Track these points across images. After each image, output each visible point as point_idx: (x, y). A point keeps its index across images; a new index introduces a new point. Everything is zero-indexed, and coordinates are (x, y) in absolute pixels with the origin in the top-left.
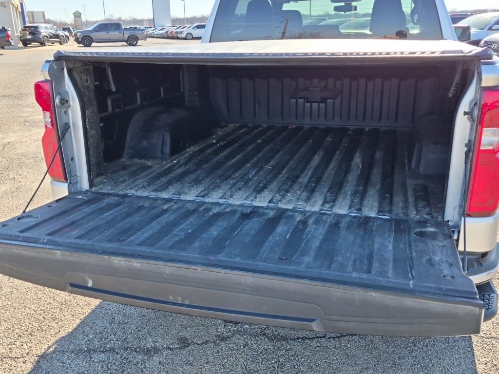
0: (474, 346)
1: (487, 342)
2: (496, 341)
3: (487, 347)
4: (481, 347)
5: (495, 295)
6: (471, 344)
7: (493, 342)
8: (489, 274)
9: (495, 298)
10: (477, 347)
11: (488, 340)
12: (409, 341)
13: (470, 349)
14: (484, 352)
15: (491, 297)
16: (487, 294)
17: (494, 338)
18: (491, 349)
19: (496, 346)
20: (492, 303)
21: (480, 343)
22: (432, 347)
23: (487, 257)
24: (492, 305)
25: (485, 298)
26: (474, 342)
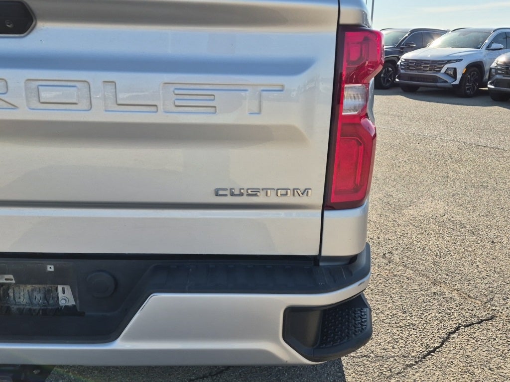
0: (344, 369)
1: (357, 362)
2: (368, 360)
3: (359, 369)
4: (352, 370)
5: (368, 309)
6: (341, 367)
7: (364, 361)
8: (361, 284)
9: (368, 313)
10: (348, 371)
11: (359, 360)
12: (271, 374)
13: (340, 374)
14: (356, 376)
15: (363, 314)
16: (358, 310)
17: (365, 356)
18: (363, 371)
19: (368, 367)
20: (366, 321)
21: (351, 365)
22: (298, 378)
23: (357, 261)
24: (366, 324)
25: (357, 316)
26: (345, 365)
